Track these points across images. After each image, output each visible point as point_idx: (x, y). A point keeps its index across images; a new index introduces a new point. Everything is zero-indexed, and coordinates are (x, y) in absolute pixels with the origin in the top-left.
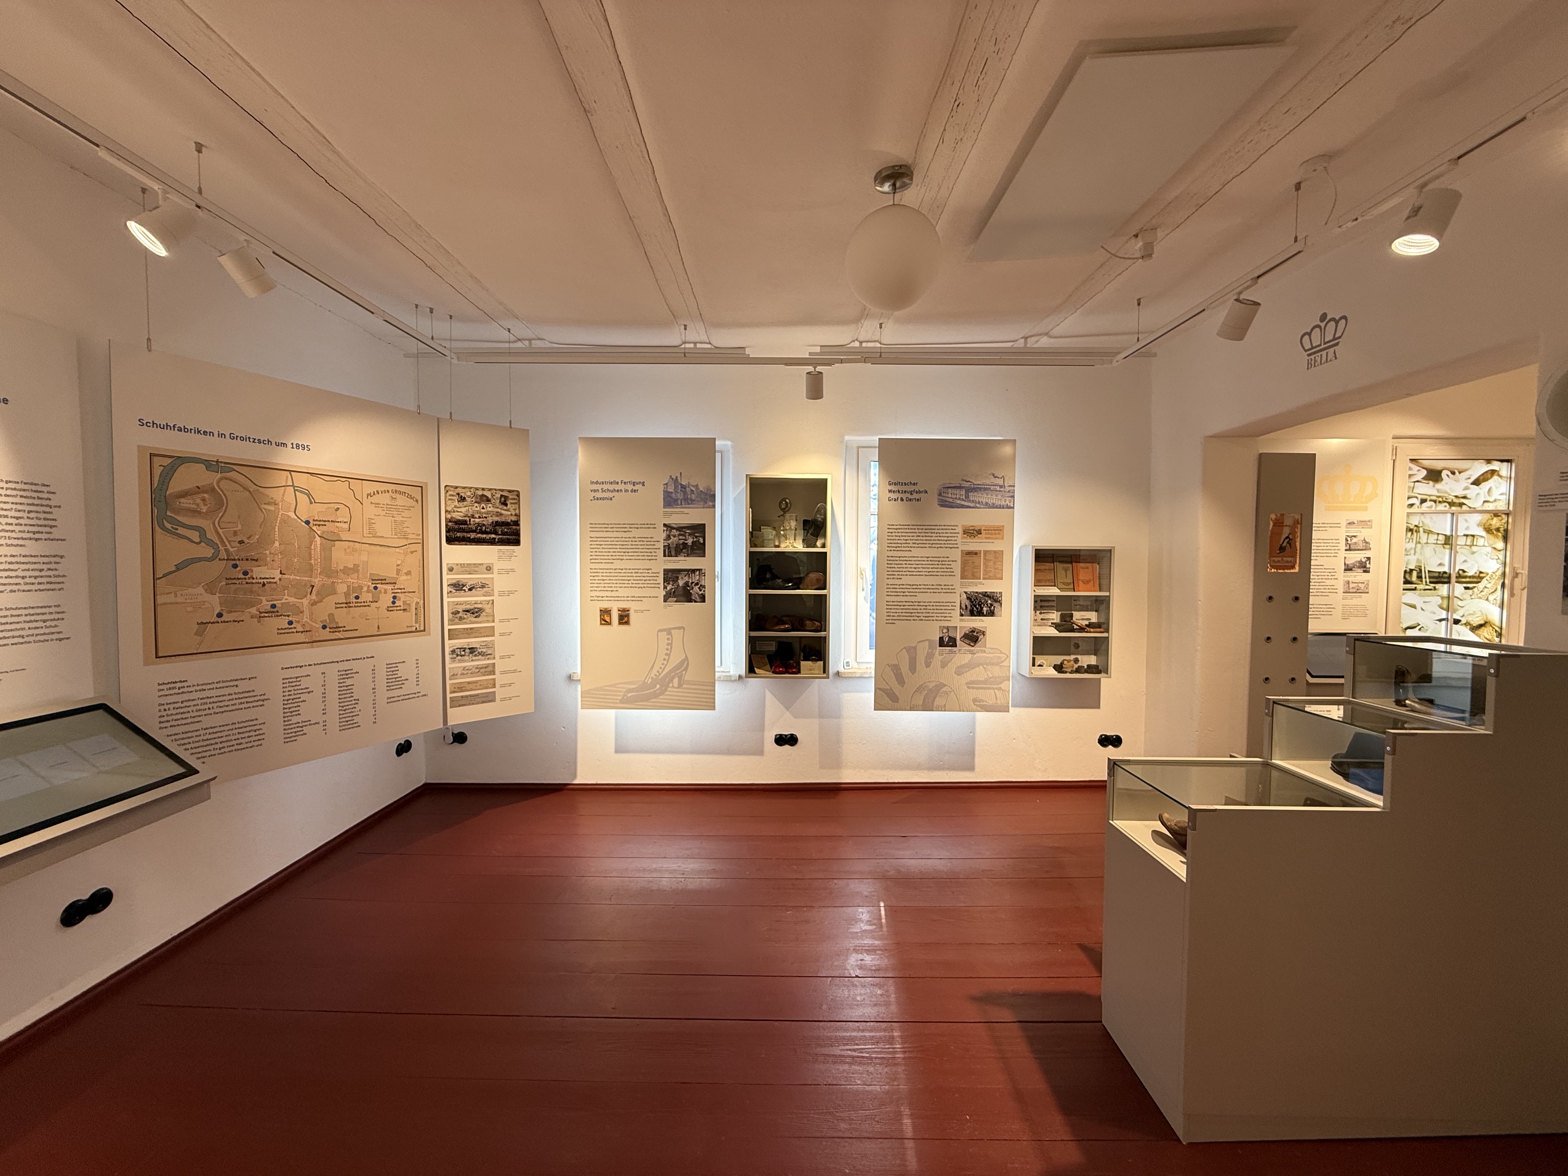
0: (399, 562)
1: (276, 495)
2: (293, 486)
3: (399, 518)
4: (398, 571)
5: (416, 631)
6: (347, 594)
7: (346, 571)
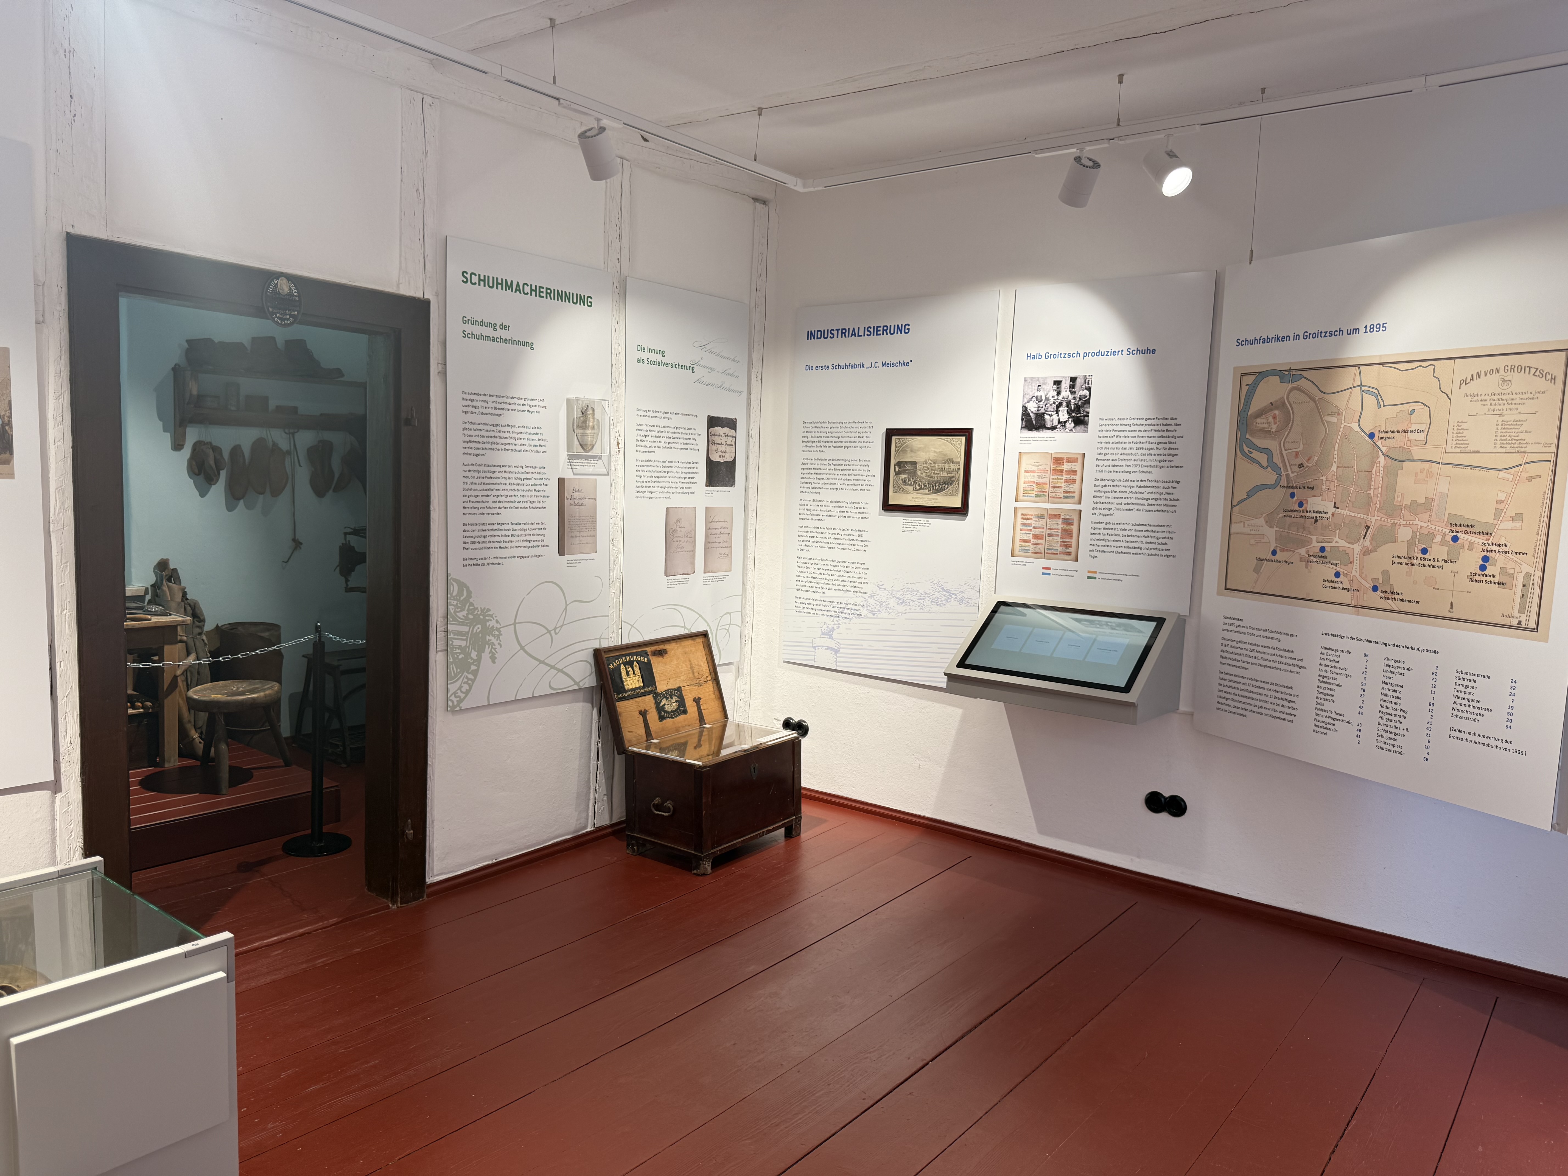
0: (1502, 496)
1: (1340, 401)
2: (1361, 386)
3: (1510, 417)
4: (1498, 513)
5: (1519, 627)
6: (1410, 544)
7: (1415, 508)
